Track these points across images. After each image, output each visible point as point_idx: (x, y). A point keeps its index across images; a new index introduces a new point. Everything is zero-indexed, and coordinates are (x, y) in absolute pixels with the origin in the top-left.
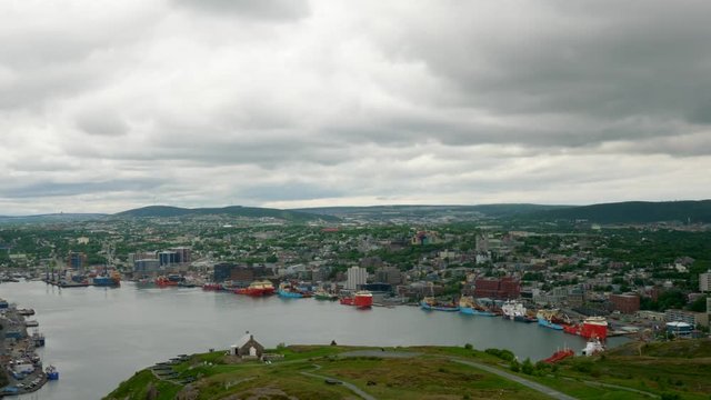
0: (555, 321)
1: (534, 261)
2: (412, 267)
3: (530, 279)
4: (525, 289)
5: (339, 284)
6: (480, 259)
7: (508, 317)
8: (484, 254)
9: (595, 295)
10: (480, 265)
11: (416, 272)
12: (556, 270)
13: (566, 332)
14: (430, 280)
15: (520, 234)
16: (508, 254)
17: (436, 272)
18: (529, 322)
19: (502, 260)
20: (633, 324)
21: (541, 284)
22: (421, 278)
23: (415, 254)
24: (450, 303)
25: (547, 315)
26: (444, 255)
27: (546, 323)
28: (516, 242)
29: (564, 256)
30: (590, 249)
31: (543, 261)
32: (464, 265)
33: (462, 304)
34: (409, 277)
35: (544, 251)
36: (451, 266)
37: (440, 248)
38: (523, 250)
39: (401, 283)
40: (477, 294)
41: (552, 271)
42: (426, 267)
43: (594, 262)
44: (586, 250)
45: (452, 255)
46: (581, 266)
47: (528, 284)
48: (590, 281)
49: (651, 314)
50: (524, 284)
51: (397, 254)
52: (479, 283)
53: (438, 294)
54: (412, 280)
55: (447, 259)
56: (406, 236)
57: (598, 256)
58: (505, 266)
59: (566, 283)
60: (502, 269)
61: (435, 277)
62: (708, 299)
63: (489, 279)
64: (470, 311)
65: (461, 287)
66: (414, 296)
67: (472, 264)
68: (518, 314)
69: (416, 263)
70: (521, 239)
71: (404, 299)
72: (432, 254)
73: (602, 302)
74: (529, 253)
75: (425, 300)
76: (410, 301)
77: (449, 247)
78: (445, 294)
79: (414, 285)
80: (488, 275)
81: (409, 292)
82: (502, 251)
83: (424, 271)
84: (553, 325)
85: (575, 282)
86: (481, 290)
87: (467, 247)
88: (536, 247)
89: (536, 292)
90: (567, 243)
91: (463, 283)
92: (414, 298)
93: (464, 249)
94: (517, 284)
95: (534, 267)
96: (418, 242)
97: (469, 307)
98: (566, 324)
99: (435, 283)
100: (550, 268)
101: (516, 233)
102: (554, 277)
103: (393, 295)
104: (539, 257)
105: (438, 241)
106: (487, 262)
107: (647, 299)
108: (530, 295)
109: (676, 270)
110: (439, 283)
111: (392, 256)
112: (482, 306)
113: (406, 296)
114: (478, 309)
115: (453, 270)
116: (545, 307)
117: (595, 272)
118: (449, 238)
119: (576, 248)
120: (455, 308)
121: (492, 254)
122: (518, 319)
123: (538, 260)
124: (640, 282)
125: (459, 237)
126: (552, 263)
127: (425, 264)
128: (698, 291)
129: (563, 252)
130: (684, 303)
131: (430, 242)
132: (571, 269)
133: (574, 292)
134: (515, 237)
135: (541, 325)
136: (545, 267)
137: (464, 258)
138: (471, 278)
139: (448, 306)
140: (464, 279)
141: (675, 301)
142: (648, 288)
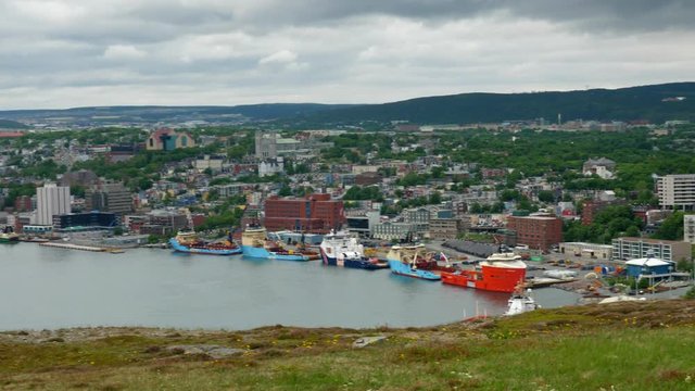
0: (423, 266)
1: (357, 170)
2: (149, 186)
3: (359, 198)
4: (351, 215)
5: (22, 216)
6: (264, 169)
7: (333, 262)
8: (271, 161)
9: (476, 220)
10: (267, 179)
11: (157, 192)
12: (398, 182)
13: (444, 283)
14: (180, 204)
15: (325, 133)
16: (312, 161)
17: (192, 193)
18: (372, 268)
19: (302, 169)
20: (559, 264)
21: (377, 206)
22: (167, 202)
23: (153, 165)
24: (225, 241)
25: (408, 255)
26: (202, 165)
27: (406, 271)
28: (318, 144)
29: (405, 162)
30: (443, 152)
31: (374, 169)
32: (242, 180)
33: (247, 242)
34: (145, 201)
35: (370, 156)
36: (218, 182)
37: (195, 154)
38: (336, 154)
39: (133, 211)
40: (272, 226)
41: (391, 184)
42: (175, 184)
43: (456, 170)
44: (436, 152)
45: (216, 164)
46: (437, 174)
47: (357, 206)
48: (460, 198)
49: (586, 248)
50: (349, 206)
51: (122, 165)
52: (270, 206)
53: (202, 225)
54: (152, 205)
55: (208, 172)
56: (135, 139)
57: (459, 161)
58: (309, 179)
59: (421, 202)
60: (307, 184)
61: (191, 198)
62: (687, 217)
63: (286, 198)
64: (262, 253)
65: (240, 214)
66: (158, 231)
67: (253, 178)
68: (351, 255)
69: (157, 179)
70: (327, 139)
71: (139, 237)
72: (183, 165)
73: (495, 230)
74: (344, 159)
75: (178, 239)
76: (151, 240)
77: (211, 152)
78: (212, 226)
79: (156, 213)
80: (285, 192)
81: (147, 225)
82: (301, 158)
83: (171, 192)
84: (420, 273)
85: (436, 200)
86: (276, 216)
87: (241, 151)
88: (353, 149)
89: (373, 217)
90: (402, 145)
91: (242, 207)
92: (158, 235)
93: (235, 156)
94: (337, 206)
95: (360, 179)
96: (158, 146)
97: (259, 246)
98: (444, 269)
99: (192, 210)
100: (386, 180)
101: (316, 132)
102: (399, 194)
103: (119, 233)
104: (364, 163)
105: (190, 144)
106: (278, 174)
107: (571, 223)
108: (364, 223)
109: (595, 175)
110: (199, 210)
111: (114, 169)
112: (282, 244)
113: (144, 231)
114: (277, 250)
115: (223, 188)
116: (403, 241)
117: (462, 185)
118: (207, 141)
119: (420, 151)
120: (235, 251)
121: (285, 162)
122: (350, 264)
123: (365, 169)
124: (547, 198)
125: (225, 139)
126: (389, 173)
127: (173, 180)
128: (656, 205)
129: (400, 156)
130: (642, 227)
131: (179, 145)
132: (423, 180)
133: (440, 214)
134: (316, 136)
135: (396, 273)
136: (378, 177)
137: (238, 169)
138: (254, 199)
139: (219, 246)
140: (243, 200)
141: (623, 223)
142: (563, 205)
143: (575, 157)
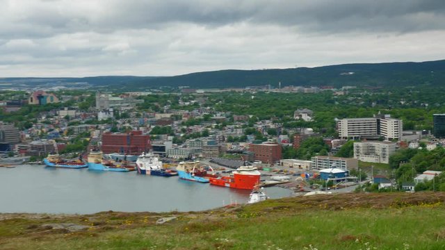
0: (198, 174)
1: (158, 116)
2: (30, 126)
3: (159, 133)
4: (155, 143)
6: (102, 116)
7: (143, 172)
8: (105, 111)
9: (230, 146)
10: (103, 122)
11: (35, 130)
12: (183, 124)
13: (211, 184)
14: (50, 138)
15: (139, 94)
16: (131, 111)
17: (57, 130)
18: (167, 175)
19: (125, 116)
20: (280, 172)
21: (171, 138)
22: (42, 136)
23: (33, 114)
24: (77, 160)
25: (189, 168)
26: (63, 113)
27: (187, 176)
28: (135, 100)
29: (187, 112)
30: (210, 105)
31: (168, 116)
32: (87, 123)
33: (91, 160)
34: (28, 136)
35: (166, 107)
36: (73, 124)
37: (59, 107)
38: (145, 107)
39: (20, 142)
40: (107, 151)
41: (178, 125)
42: (46, 125)
43: (218, 116)
44: (206, 106)
45: (72, 113)
46: (206, 119)
47: (158, 138)
48: (221, 133)
49: (296, 162)
50: (153, 138)
51: (13, 114)
52: (106, 138)
53: (63, 150)
54: (32, 138)
55: (67, 118)
56: (22, 97)
57: (220, 111)
58: (129, 122)
59: (197, 136)
60: (127, 125)
61: (56, 134)
62: (355, 144)
63: (115, 134)
64: (100, 167)
65: (86, 143)
66: (36, 154)
67: (95, 121)
68: (155, 168)
69: (35, 122)
70: (140, 98)
71: (24, 158)
72: (51, 113)
73: (241, 152)
74: (150, 110)
75: (49, 159)
76: (32, 160)
77: (69, 105)
78: (70, 151)
79: (35, 143)
80: (114, 130)
81: (29, 150)
82: (124, 109)
83: (44, 130)
84: (197, 178)
85: (206, 134)
86: (109, 144)
87: (88, 105)
88: (156, 104)
89: (168, 145)
90: (186, 101)
91: (88, 139)
92: (36, 156)
93: (84, 108)
94: (145, 137)
95: (160, 122)
96: (35, 102)
97: (99, 163)
98: (211, 176)
99: (57, 141)
100: (176, 122)
101: (133, 93)
102: (184, 131)
103: (11, 155)
104: (162, 112)
105: (56, 100)
106: (110, 119)
107: (287, 148)
108: (163, 149)
109: (301, 119)
110: (61, 141)
111: (9, 116)
112: (113, 162)
113: (27, 154)
114: (110, 165)
115: (76, 128)
116: (186, 159)
117: (222, 125)
118: (66, 99)
119: (196, 104)
120: (83, 166)
121: (114, 111)
122: (154, 173)
123: (163, 115)
124: (273, 133)
125: (77, 97)
126: (177, 118)
127: (44, 122)
128: (337, 137)
129: (184, 108)
130: (329, 150)
131: (48, 101)
132: (198, 122)
133: (209, 143)
134: (133, 96)
135: (182, 179)
136: (171, 121)
137: (85, 116)
138: (95, 134)
139: (74, 163)
140: (88, 135)
141: (318, 148)
142: (282, 137)
143: (289, 108)
